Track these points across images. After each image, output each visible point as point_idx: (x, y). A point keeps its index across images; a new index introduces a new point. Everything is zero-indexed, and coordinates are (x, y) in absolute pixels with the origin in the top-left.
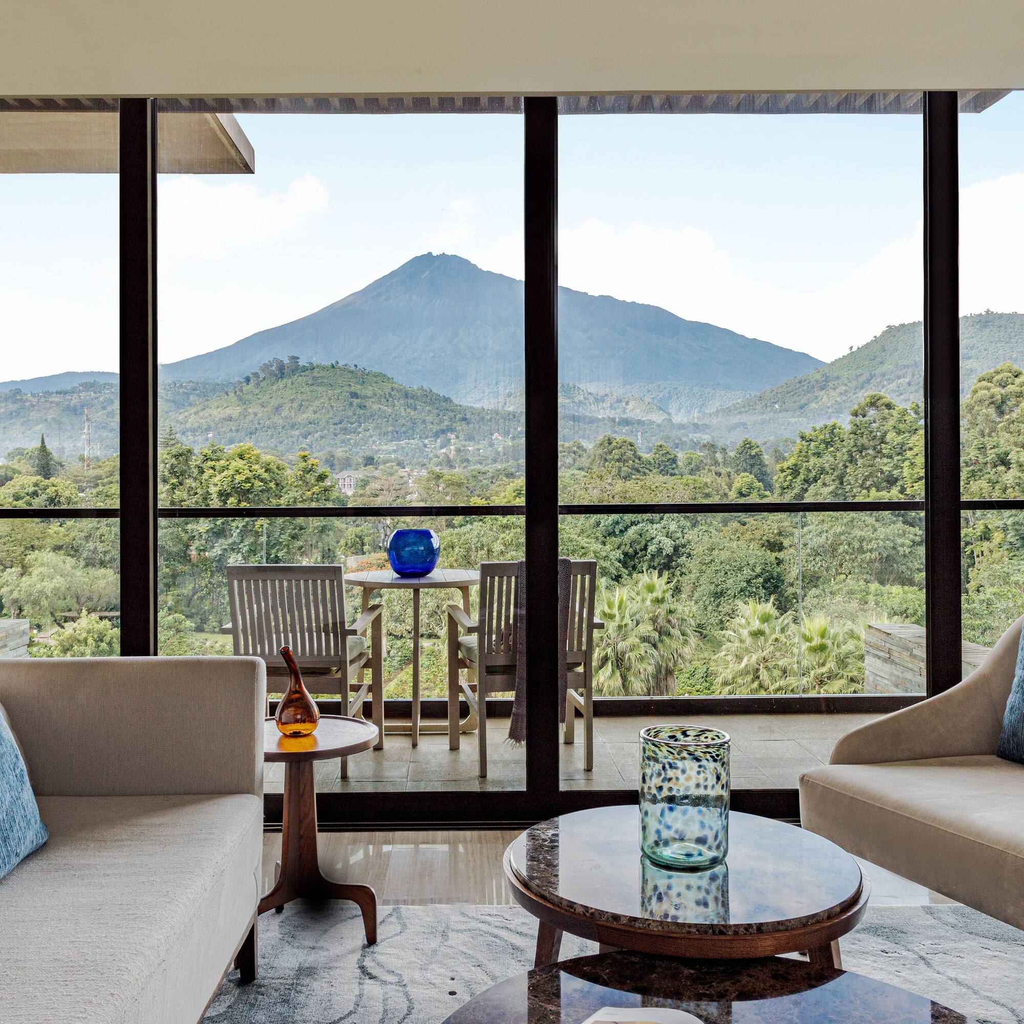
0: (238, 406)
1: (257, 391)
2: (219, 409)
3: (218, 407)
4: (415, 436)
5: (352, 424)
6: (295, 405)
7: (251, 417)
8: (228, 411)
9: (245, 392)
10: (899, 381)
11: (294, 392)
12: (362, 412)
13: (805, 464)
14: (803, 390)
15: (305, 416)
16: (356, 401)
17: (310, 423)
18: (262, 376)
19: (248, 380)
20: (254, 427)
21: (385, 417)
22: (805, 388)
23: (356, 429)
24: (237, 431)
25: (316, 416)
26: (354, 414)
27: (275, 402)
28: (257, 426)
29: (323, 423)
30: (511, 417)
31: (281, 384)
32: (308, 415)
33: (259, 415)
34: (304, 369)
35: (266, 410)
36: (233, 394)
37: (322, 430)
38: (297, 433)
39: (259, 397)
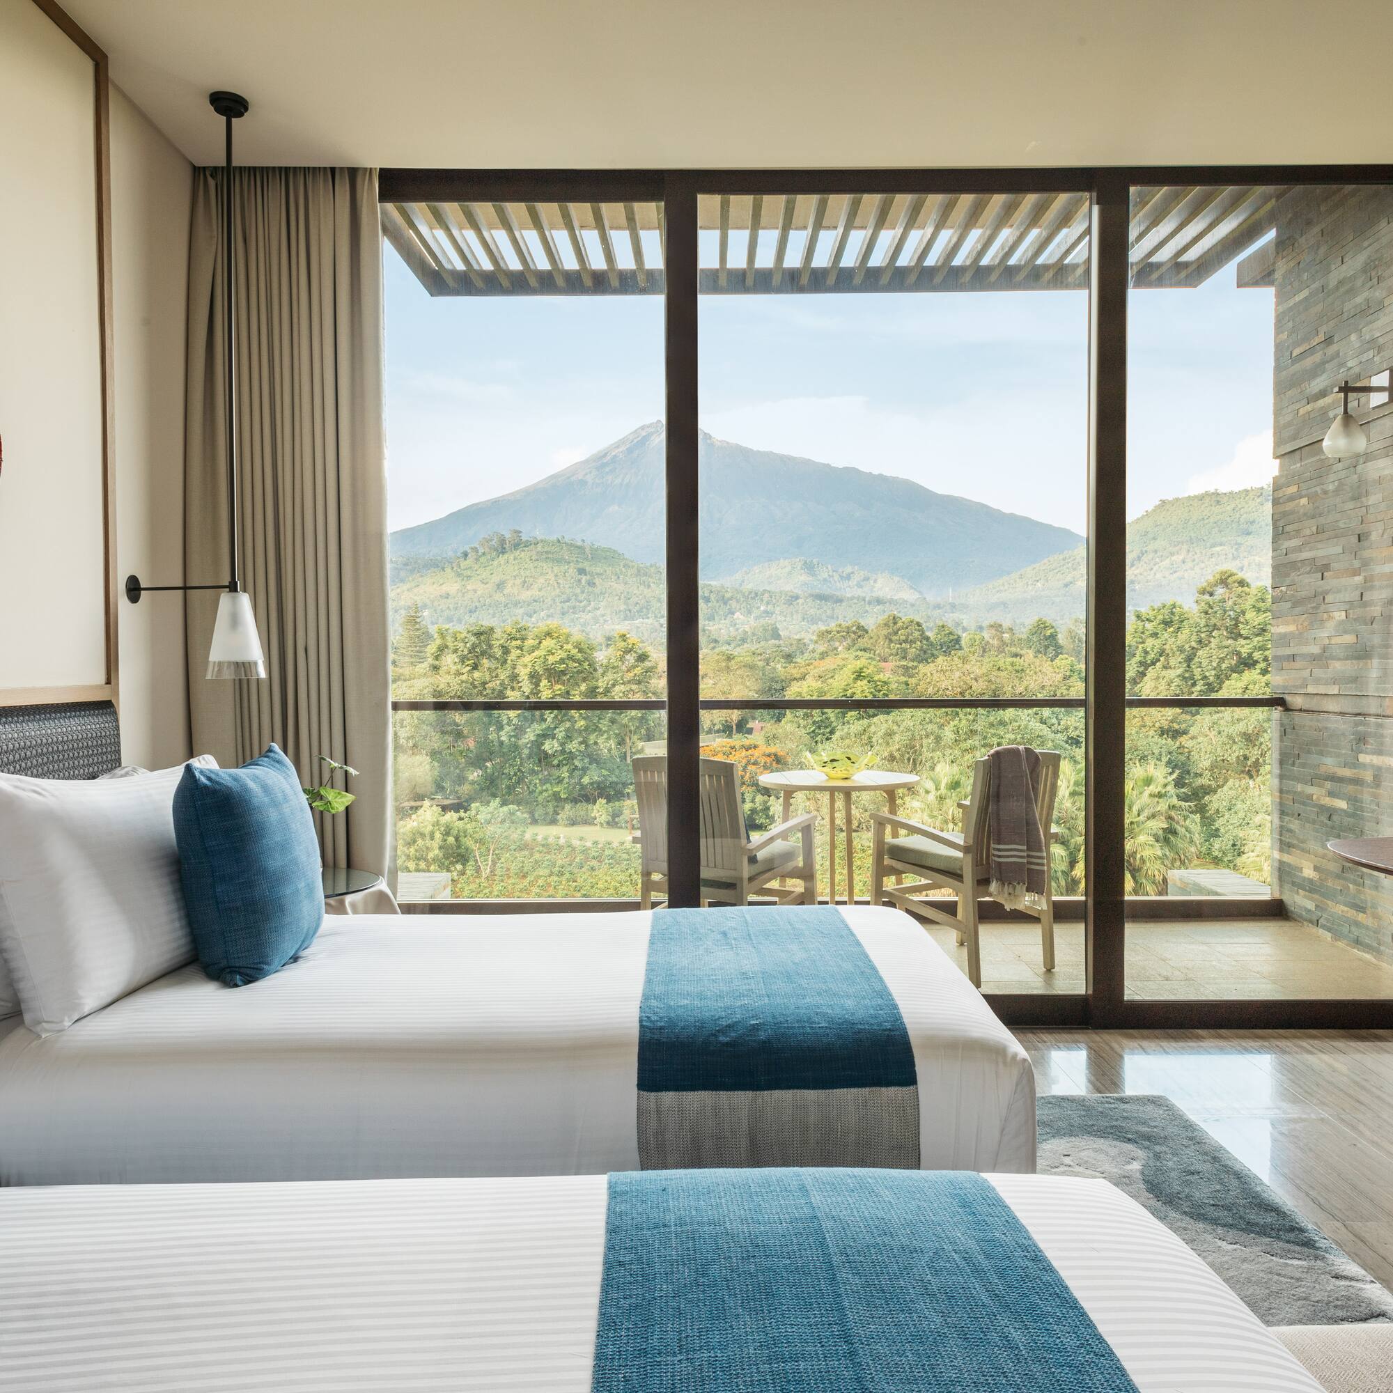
0: (456, 582)
1: (476, 567)
2: (435, 586)
3: (434, 583)
4: (650, 615)
5: (581, 602)
6: (518, 581)
7: (470, 595)
8: (445, 588)
9: (462, 567)
10: (1173, 558)
11: (516, 568)
12: (590, 589)
13: (1140, 646)
14: (1068, 568)
15: (529, 593)
16: (584, 579)
17: (535, 601)
18: (481, 551)
19: (466, 555)
20: (474, 605)
21: (617, 595)
22: (1070, 565)
23: (585, 607)
24: (456, 609)
25: (541, 594)
26: (583, 592)
27: (496, 579)
28: (477, 604)
29: (549, 601)
30: (753, 595)
31: (502, 559)
32: (533, 593)
33: (479, 593)
34: (527, 544)
35: (485, 586)
36: (450, 570)
37: (548, 609)
38: (521, 611)
39: (478, 572)
